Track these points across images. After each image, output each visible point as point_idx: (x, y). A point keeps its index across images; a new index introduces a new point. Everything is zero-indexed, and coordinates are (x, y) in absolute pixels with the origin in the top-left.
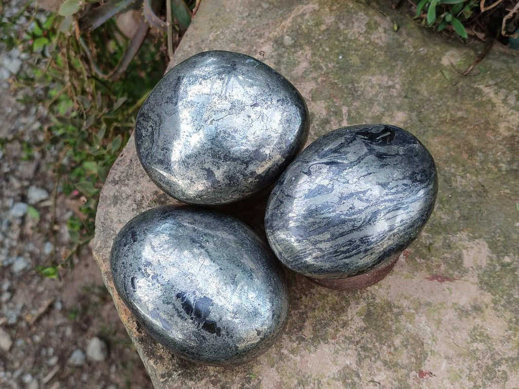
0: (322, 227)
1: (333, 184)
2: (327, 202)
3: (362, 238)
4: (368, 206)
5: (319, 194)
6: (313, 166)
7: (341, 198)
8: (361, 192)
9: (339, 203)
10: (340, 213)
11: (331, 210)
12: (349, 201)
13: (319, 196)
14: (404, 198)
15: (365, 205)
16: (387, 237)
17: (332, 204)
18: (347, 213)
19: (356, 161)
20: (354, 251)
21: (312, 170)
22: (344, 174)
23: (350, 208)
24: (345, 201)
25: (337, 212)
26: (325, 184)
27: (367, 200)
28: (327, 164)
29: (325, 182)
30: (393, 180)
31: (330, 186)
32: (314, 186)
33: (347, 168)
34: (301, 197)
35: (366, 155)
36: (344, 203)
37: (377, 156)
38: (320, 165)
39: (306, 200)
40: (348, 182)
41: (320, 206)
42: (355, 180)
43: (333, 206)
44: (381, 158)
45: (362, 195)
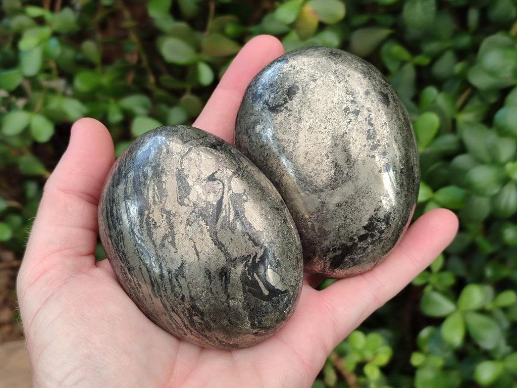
0: (140, 185)
1: (188, 205)
2: (167, 196)
3: (122, 233)
4: (156, 246)
5: (179, 188)
6: (221, 184)
7: (169, 213)
8: (173, 239)
9: (163, 210)
10: (152, 210)
11: (156, 199)
12: (165, 222)
13: (176, 186)
14: (165, 293)
15: (158, 242)
16: (123, 265)
17: (163, 202)
18: (150, 218)
19: (217, 239)
20: (111, 222)
21: (216, 182)
22: (201, 222)
23: (155, 222)
24: (164, 217)
25: (153, 206)
26: (190, 196)
27: (163, 246)
28: (220, 203)
29: (193, 196)
30: (189, 283)
31: (186, 201)
32: (190, 182)
33: (208, 227)
34: (181, 166)
35: (226, 254)
36: (163, 216)
37: (223, 268)
38: (220, 194)
39: (175, 171)
40: (188, 224)
41: (164, 187)
42: (190, 234)
43: (161, 202)
44: (220, 273)
45: (170, 239)
